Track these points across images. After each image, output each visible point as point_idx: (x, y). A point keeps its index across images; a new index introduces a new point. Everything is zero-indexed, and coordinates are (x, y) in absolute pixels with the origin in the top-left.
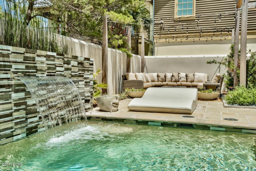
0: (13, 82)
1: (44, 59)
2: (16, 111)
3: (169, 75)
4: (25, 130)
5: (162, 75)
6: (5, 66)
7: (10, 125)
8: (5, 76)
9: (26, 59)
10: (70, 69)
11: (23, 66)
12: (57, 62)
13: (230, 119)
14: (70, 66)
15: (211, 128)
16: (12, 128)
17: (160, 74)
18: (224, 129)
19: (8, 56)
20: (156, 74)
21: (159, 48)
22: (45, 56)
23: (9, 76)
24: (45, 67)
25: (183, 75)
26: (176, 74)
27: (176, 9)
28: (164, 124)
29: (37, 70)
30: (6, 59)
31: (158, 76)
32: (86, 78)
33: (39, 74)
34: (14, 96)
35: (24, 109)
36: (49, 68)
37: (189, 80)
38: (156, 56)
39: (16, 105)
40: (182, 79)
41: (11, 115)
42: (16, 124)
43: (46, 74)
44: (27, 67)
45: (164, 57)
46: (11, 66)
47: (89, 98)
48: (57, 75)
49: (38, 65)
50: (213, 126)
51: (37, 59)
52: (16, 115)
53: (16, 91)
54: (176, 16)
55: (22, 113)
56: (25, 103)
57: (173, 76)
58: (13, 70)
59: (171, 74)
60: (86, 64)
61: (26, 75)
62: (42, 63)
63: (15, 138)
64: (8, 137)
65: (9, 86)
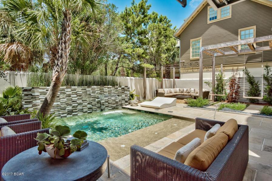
0: (96, 96)
1: (107, 89)
2: (97, 104)
3: (185, 90)
4: (100, 110)
5: (182, 90)
6: (94, 92)
7: (96, 108)
8: (94, 94)
9: (100, 89)
10: (118, 91)
11: (99, 91)
12: (112, 89)
13: (170, 112)
14: (118, 90)
15: (159, 114)
16: (96, 109)
17: (180, 89)
18: (162, 115)
19: (95, 89)
20: (178, 89)
21: (183, 75)
22: (107, 88)
23: (95, 94)
24: (107, 91)
25: (192, 89)
26: (189, 89)
27: (191, 54)
28: (146, 112)
29: (104, 92)
30: (94, 90)
31: (179, 90)
32: (126, 94)
33: (105, 93)
34: (97, 100)
35: (100, 104)
36: (109, 91)
37: (195, 92)
38: (181, 79)
39: (97, 102)
40: (192, 92)
41: (96, 105)
42: (97, 108)
43: (108, 93)
44: (101, 92)
45: (185, 79)
46: (96, 92)
47: (128, 101)
48: (112, 93)
49: (105, 91)
50: (160, 113)
51: (104, 89)
52: (97, 105)
53: (97, 99)
54: (191, 58)
55: (99, 105)
56: (100, 102)
57: (187, 90)
58: (96, 93)
59: (186, 89)
60: (126, 88)
61: (101, 94)
62: (106, 90)
63: (97, 111)
64: (95, 111)
65: (95, 97)
